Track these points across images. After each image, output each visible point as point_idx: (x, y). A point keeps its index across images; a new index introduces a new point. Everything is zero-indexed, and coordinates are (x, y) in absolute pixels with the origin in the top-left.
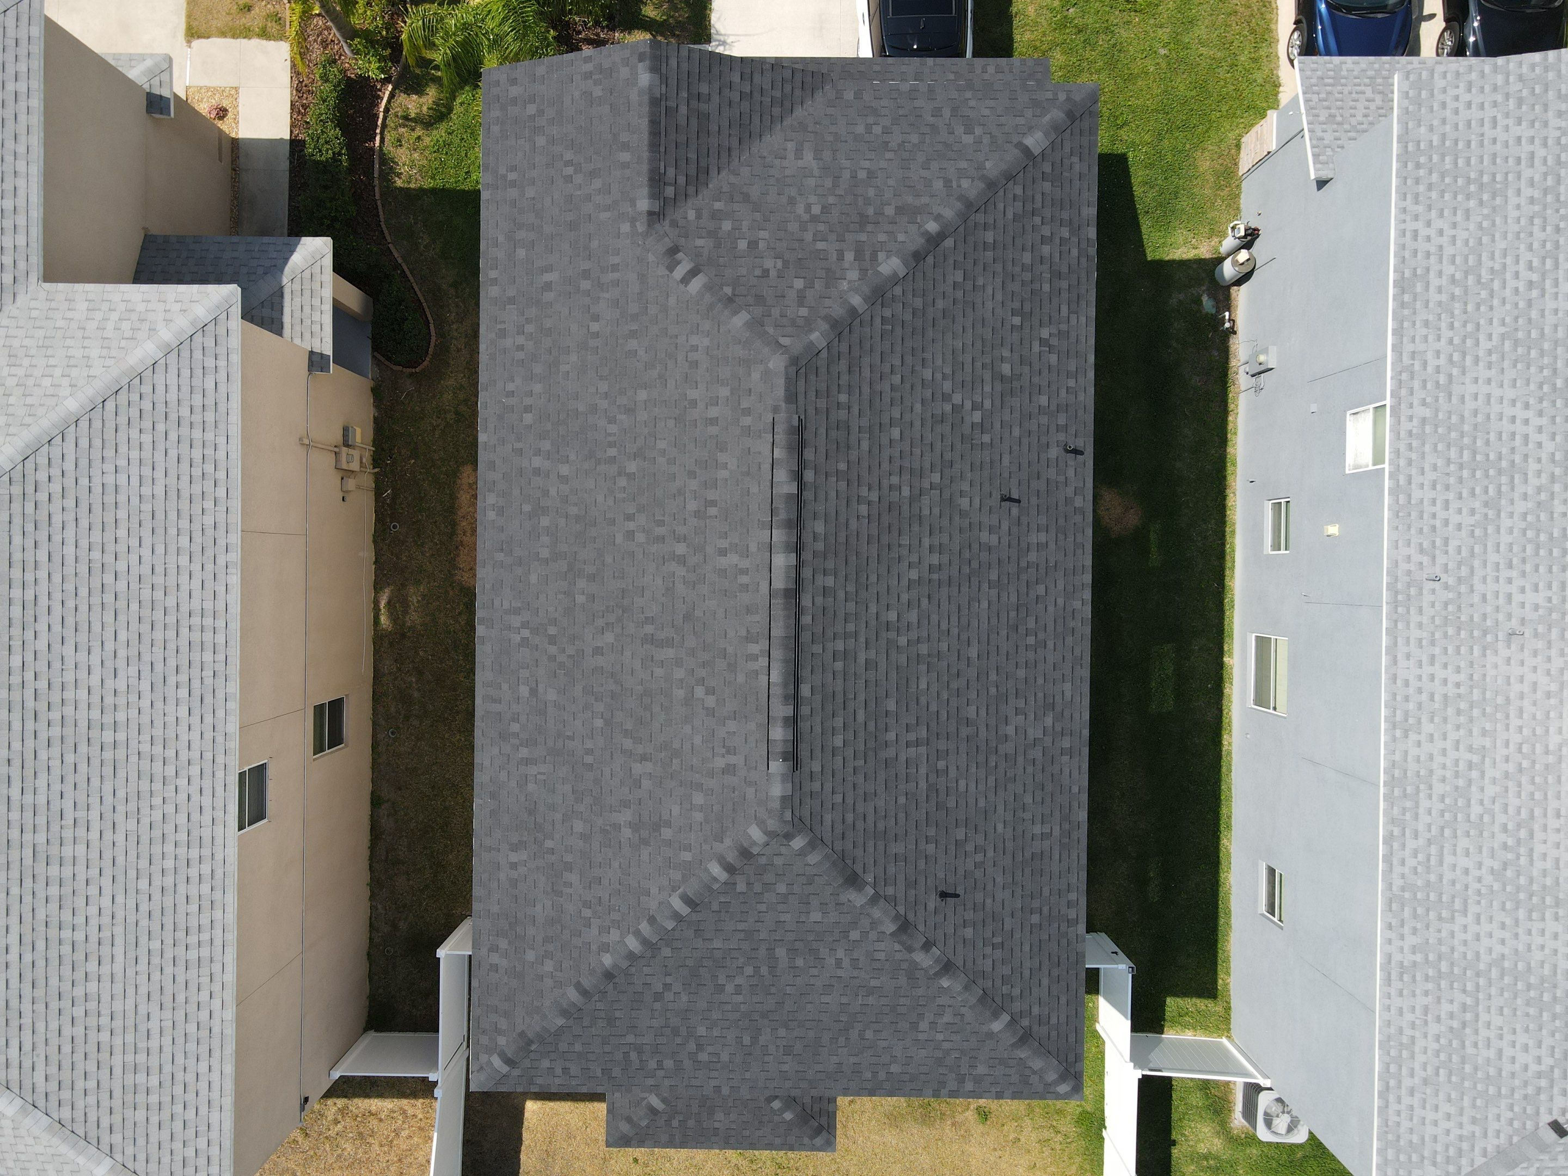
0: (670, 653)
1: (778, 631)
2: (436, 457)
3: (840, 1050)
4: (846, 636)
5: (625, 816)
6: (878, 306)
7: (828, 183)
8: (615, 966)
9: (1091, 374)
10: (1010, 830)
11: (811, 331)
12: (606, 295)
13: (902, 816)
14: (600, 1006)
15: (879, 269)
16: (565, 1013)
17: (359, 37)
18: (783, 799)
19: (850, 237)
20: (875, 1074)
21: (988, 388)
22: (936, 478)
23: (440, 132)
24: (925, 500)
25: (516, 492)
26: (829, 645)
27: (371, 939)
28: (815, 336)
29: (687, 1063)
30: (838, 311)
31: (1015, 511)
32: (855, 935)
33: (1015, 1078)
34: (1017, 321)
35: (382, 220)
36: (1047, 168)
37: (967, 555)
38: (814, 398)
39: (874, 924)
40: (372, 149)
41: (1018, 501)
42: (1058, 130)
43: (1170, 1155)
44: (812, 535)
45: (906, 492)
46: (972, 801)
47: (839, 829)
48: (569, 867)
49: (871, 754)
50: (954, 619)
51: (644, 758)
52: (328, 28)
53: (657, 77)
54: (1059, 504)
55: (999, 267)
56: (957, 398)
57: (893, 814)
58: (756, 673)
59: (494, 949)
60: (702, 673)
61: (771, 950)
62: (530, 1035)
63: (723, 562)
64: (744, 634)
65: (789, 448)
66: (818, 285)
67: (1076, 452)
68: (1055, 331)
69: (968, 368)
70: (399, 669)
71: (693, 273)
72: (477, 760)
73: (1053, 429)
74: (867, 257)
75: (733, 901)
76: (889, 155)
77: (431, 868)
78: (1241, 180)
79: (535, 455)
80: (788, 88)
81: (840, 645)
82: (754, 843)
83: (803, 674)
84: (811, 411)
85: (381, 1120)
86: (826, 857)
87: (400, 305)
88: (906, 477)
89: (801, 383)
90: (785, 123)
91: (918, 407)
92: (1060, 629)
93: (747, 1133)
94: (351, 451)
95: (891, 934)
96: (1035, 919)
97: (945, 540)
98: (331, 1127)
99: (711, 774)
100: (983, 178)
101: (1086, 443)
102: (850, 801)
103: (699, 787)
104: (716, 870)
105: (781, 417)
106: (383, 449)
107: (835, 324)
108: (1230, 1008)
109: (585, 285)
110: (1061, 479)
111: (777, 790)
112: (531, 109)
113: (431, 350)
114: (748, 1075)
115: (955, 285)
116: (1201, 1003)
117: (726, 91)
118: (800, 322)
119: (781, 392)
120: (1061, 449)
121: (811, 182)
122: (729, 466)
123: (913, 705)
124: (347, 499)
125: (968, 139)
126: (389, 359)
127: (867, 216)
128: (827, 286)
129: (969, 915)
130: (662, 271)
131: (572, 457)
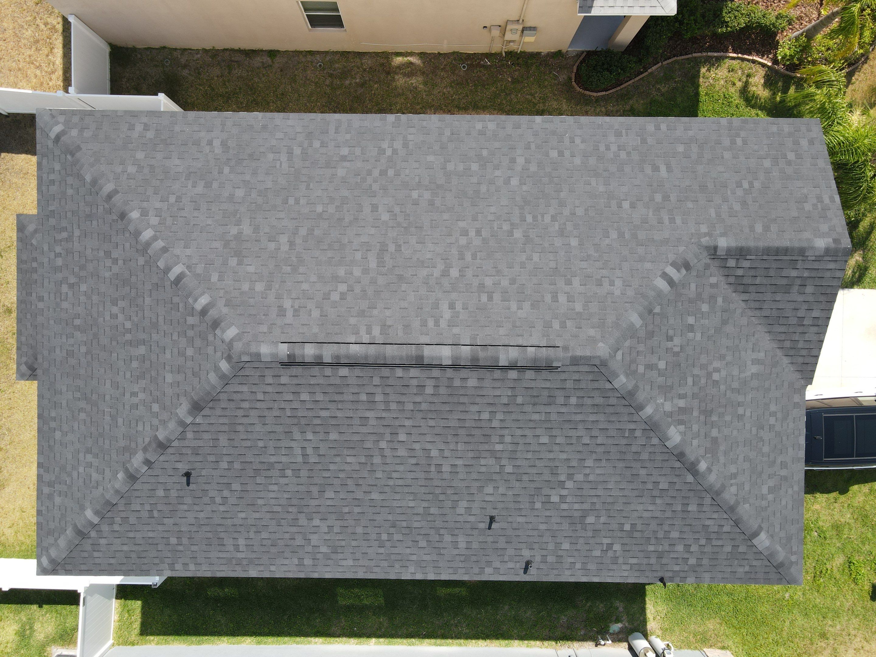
0: (373, 264)
1: (390, 351)
2: (513, 96)
3: (71, 393)
4: (387, 402)
5: (247, 229)
6: (644, 426)
7: (735, 385)
8: (130, 221)
9: (584, 579)
10: (241, 522)
11: (627, 375)
12: (651, 214)
13: (248, 444)
14: (101, 209)
15: (672, 427)
16: (94, 182)
17: (807, 41)
18: (258, 355)
19: (696, 403)
20: (54, 419)
21: (576, 506)
22: (509, 469)
23: (737, 100)
24: (492, 461)
25: (497, 145)
26: (379, 390)
27: (176, 49)
28: (623, 379)
29: (59, 276)
30: (641, 396)
31: (483, 526)
32: (156, 407)
33: (52, 525)
34: (627, 527)
35: (678, 58)
36: (742, 549)
37: (449, 491)
38: (574, 378)
39: (164, 423)
40: (727, 51)
41: (490, 528)
42: (770, 557)
43: (32, 604)
44: (466, 376)
45: (499, 447)
46: (262, 495)
47: (235, 397)
48: (208, 185)
49: (295, 421)
50: (400, 482)
51: (292, 244)
52: (810, 21)
53: (822, 253)
54: (487, 557)
55: (669, 514)
56: (569, 484)
57: (250, 437)
58: (357, 333)
59: (146, 127)
60: (358, 289)
61: (144, 342)
62: (78, 155)
63: (444, 306)
64: (388, 323)
65: (535, 360)
66: (661, 380)
67: (526, 570)
68: (618, 554)
69: (593, 493)
70: (365, 70)
71: (671, 282)
72: (292, 115)
73: (544, 553)
74: (681, 417)
75: (179, 313)
76: (754, 430)
77: (226, 93)
78: (700, 650)
79: (526, 159)
80: (804, 353)
81: (379, 398)
82: (223, 331)
83: (356, 370)
84: (563, 376)
85: (47, 56)
86: (214, 387)
87: (622, 70)
88: (510, 448)
89: (586, 369)
90: (778, 350)
91: (564, 456)
92: (393, 557)
93: (29, 316)
94: (519, 32)
95: (156, 435)
96: (173, 541)
97: (461, 476)
98: (42, 21)
99: (279, 297)
100: (737, 503)
101: (533, 576)
102: (258, 405)
103: (269, 288)
104: (203, 301)
105: (560, 353)
106: (518, 58)
107: (632, 394)
108: (133, 645)
109: (658, 198)
110: (506, 558)
111: (265, 350)
112: (791, 156)
113: (587, 93)
114: (52, 322)
115: (656, 483)
116: (137, 626)
117: (805, 306)
118: (633, 367)
119: (579, 353)
120: (529, 559)
121: (735, 372)
122: (520, 311)
123: (334, 452)
124: (485, 30)
125: (765, 490)
126: (581, 63)
127: (710, 416)
128: (660, 387)
129: (174, 493)
130: (672, 257)
131: (525, 188)
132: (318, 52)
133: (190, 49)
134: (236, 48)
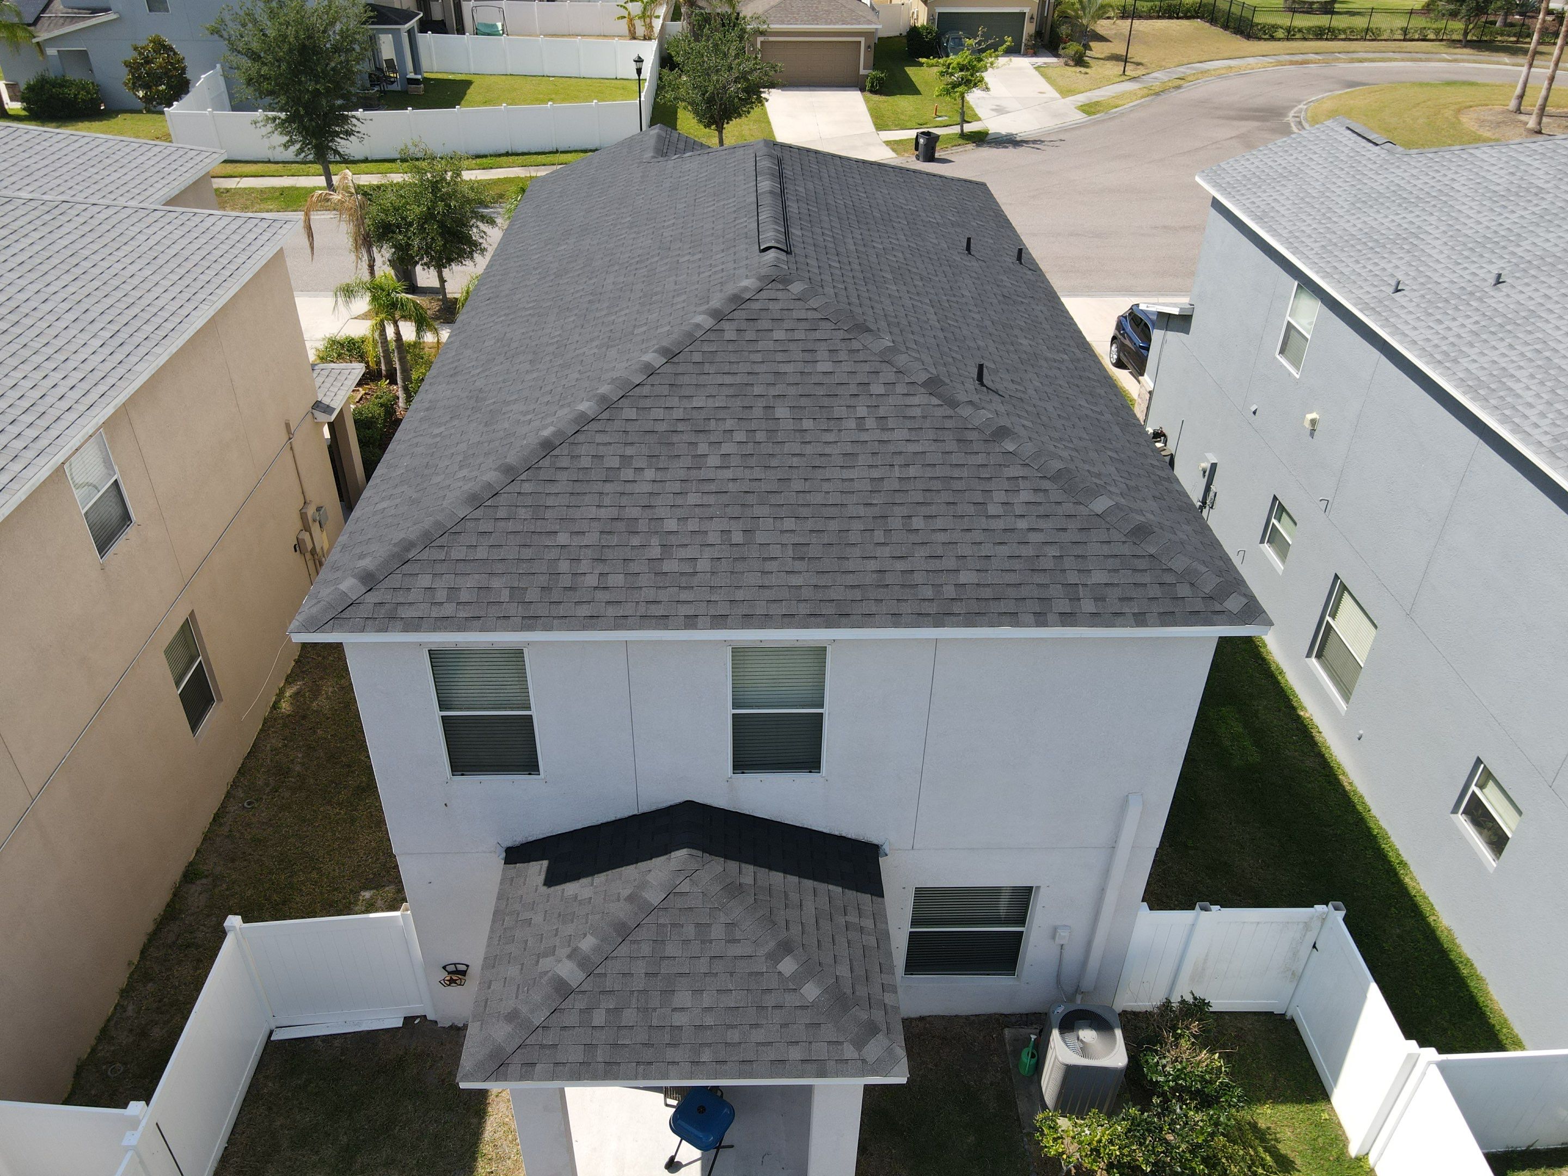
8: (558, 432)
61: (769, 407)
70: (285, 746)
75: (719, 351)
82: (746, 289)
95: (923, 385)
104: (700, 317)
132: (223, 806)
133: (109, 1020)
134: (150, 927)
